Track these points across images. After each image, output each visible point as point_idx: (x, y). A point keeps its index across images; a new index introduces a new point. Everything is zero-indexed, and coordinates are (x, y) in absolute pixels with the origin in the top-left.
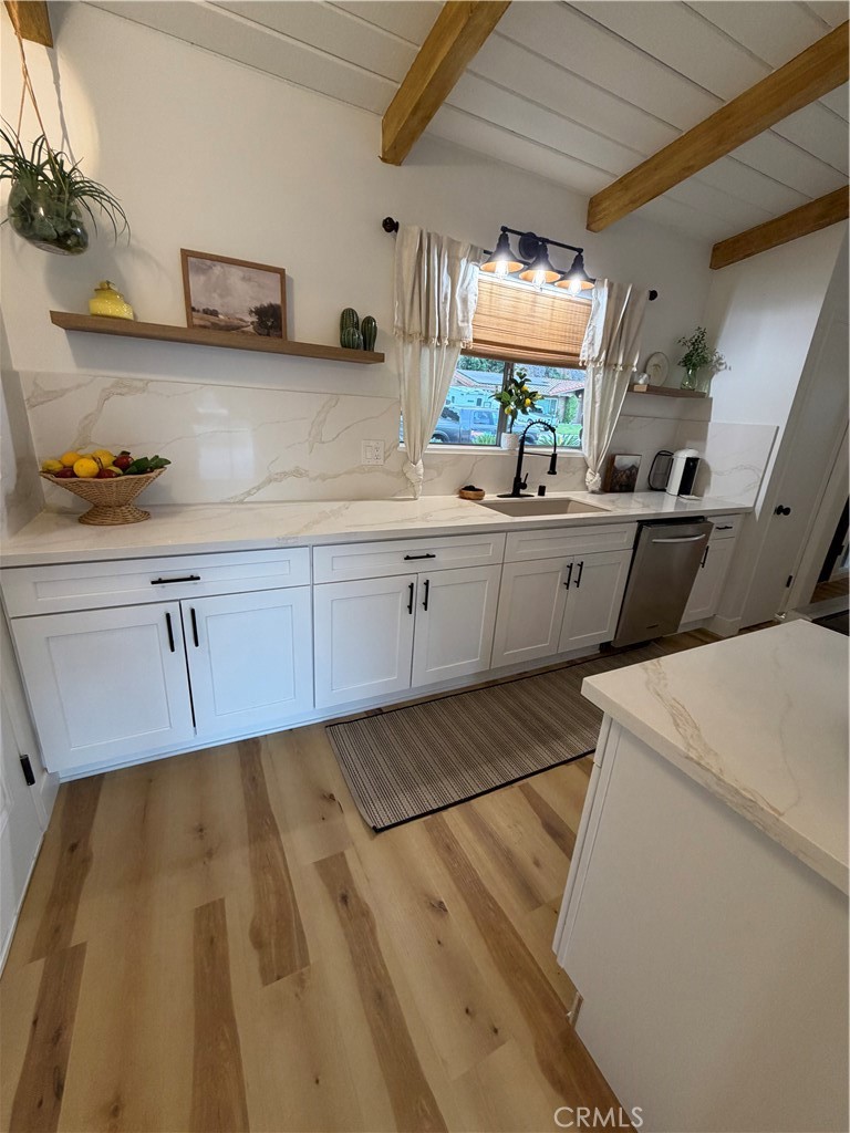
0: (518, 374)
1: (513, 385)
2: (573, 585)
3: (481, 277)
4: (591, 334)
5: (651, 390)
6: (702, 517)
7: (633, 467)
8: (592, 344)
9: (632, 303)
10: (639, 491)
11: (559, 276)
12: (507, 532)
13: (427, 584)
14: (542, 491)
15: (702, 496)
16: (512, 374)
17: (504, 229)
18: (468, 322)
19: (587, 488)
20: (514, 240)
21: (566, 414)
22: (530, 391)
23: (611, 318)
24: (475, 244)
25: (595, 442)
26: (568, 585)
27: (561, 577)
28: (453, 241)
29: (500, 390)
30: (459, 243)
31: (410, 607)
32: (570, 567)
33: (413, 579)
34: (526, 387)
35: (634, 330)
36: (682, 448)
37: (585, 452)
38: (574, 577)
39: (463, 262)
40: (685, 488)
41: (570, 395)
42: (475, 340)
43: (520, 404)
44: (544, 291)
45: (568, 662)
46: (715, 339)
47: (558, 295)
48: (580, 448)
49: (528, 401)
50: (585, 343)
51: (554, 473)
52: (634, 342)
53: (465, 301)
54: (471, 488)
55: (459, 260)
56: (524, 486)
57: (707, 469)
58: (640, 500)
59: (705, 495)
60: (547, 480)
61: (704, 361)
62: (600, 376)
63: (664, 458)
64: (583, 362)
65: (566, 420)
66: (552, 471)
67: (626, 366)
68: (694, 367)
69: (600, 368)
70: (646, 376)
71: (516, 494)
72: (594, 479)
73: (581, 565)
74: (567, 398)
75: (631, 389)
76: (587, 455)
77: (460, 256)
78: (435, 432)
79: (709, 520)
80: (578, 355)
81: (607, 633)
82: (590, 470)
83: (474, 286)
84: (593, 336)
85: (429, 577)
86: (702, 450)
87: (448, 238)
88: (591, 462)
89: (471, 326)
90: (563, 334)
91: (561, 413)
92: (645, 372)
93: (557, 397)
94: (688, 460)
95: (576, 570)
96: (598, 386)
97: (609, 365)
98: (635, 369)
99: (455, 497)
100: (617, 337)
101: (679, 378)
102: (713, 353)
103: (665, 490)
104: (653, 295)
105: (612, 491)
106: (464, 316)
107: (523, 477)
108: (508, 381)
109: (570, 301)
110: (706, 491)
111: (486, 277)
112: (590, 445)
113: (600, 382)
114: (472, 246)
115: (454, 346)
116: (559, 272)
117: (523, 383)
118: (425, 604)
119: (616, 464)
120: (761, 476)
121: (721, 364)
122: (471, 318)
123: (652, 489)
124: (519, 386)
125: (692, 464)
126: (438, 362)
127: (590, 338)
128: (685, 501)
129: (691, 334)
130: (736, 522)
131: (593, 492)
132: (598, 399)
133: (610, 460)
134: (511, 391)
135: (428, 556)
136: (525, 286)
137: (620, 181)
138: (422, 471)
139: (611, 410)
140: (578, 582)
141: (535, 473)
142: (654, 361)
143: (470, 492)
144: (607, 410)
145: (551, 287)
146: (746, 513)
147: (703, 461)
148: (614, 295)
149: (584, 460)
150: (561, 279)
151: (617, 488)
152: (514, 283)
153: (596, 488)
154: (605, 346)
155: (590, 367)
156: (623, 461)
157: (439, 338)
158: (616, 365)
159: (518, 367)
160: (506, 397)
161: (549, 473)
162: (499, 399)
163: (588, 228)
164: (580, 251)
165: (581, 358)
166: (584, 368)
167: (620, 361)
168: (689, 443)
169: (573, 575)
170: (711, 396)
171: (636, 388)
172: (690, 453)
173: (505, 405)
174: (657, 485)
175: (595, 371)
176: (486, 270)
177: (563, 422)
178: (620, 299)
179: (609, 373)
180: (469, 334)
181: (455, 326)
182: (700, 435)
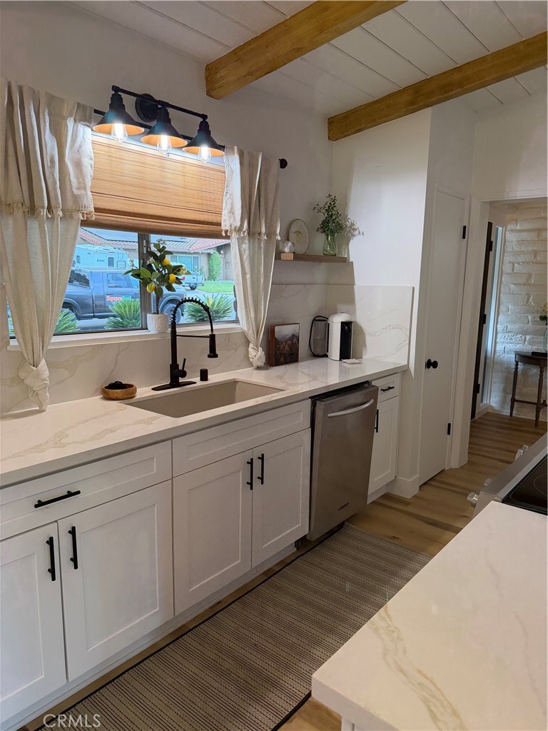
0: (156, 245)
1: (152, 259)
2: (256, 482)
3: (96, 139)
4: (229, 202)
5: (298, 257)
6: (367, 382)
7: (293, 335)
8: (232, 212)
9: (265, 171)
10: (304, 360)
11: (186, 142)
12: (171, 439)
13: (73, 532)
14: (204, 375)
15: (361, 358)
16: (148, 247)
17: (116, 89)
18: (85, 189)
19: (251, 365)
20: (129, 102)
21: (210, 270)
22: (173, 264)
23: (247, 185)
24: (82, 102)
25: (252, 315)
26: (251, 484)
27: (242, 477)
28: (53, 97)
29: (137, 264)
30: (62, 100)
31: (52, 571)
32: (251, 463)
33: (51, 531)
34: (169, 260)
35: (271, 196)
36: (335, 312)
37: (243, 325)
38: (257, 473)
39: (70, 123)
40: (345, 353)
41: (212, 252)
42: (97, 210)
43: (164, 279)
44: (171, 156)
45: (265, 573)
46: (345, 205)
47: (188, 160)
48: (237, 321)
49: (173, 277)
50: (225, 212)
51: (216, 356)
52: (273, 210)
53: (78, 165)
54: (117, 385)
55: (65, 119)
56: (184, 374)
57: (361, 330)
58: (306, 371)
59: (364, 357)
60: (209, 363)
61: (340, 227)
62: (245, 246)
63: (320, 321)
64: (226, 231)
65: (211, 277)
66: (213, 354)
67: (270, 234)
68: (332, 233)
69: (243, 238)
70: (290, 244)
71: (174, 383)
72: (257, 354)
73: (262, 458)
74: (209, 255)
75: (278, 257)
76: (245, 328)
77: (65, 113)
78: (64, 299)
79: (374, 383)
80: (219, 224)
81: (300, 528)
82: (251, 345)
83: (88, 149)
84: (232, 204)
85: (75, 522)
86: (353, 312)
87: (47, 93)
88: (251, 336)
89: (90, 194)
90: (200, 201)
91: (205, 269)
92: (288, 240)
93: (198, 253)
94: (343, 324)
95: (257, 464)
96: (245, 257)
97: (253, 234)
98: (279, 238)
99: (97, 400)
100: (254, 205)
101: (320, 243)
102: (346, 219)
103: (326, 356)
104: (283, 164)
105: (277, 363)
106: (79, 183)
107: (180, 362)
108: (145, 254)
109: (202, 167)
110: (364, 352)
111: (102, 138)
112: (247, 319)
113: (247, 252)
114: (79, 105)
115: (71, 217)
116: (185, 137)
117: (163, 257)
118: (74, 560)
119: (277, 335)
120: (408, 334)
121: (355, 230)
122: (89, 183)
123: (315, 356)
124: (160, 260)
125: (347, 328)
126: (51, 237)
127: (229, 207)
128: (348, 366)
129: (322, 200)
130: (395, 381)
131: (258, 368)
132: (248, 270)
133: (270, 331)
134: (150, 265)
135: (70, 494)
136: (149, 150)
137: (235, 52)
138: (46, 374)
139: (262, 281)
140: (262, 479)
141: (194, 357)
142: (294, 228)
143: (117, 390)
144: (259, 281)
145: (179, 152)
146: (403, 371)
147: (356, 323)
148: (246, 162)
149: (244, 334)
150: (188, 145)
151: (282, 359)
152: (134, 146)
153: (261, 363)
154: (246, 215)
155: (234, 236)
156: (283, 332)
157: (50, 209)
158: (260, 234)
159: (154, 238)
160: (145, 273)
161: (209, 356)
162: (137, 275)
163: (209, 94)
164: (204, 117)
165: (223, 227)
166: (228, 237)
167: (263, 230)
168: (340, 307)
169: (256, 471)
170: (351, 260)
171: (283, 257)
172: (344, 317)
173: (145, 283)
174: (319, 351)
175: (240, 241)
176: (100, 131)
177: (209, 279)
178: (252, 166)
179: (254, 242)
180: (89, 203)
181: (69, 195)
182: (349, 299)
